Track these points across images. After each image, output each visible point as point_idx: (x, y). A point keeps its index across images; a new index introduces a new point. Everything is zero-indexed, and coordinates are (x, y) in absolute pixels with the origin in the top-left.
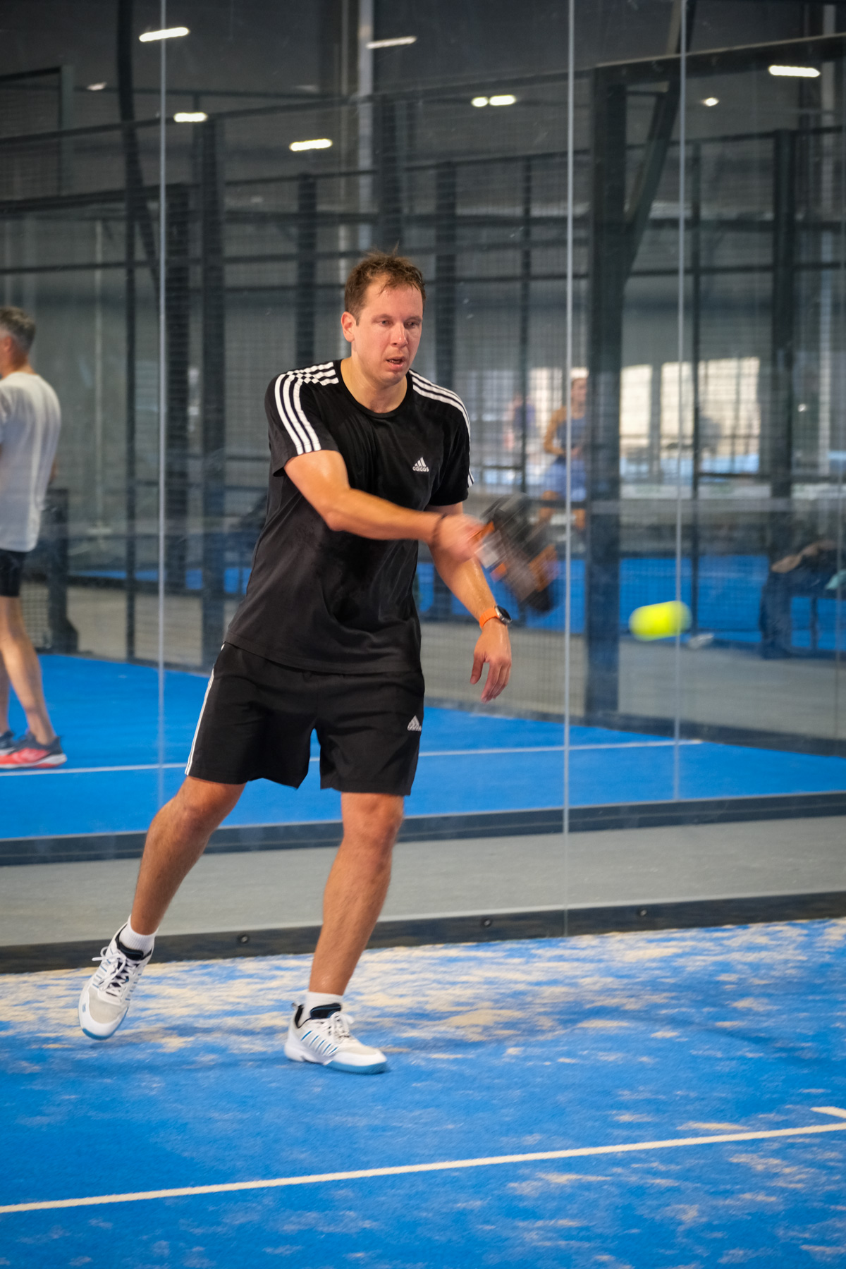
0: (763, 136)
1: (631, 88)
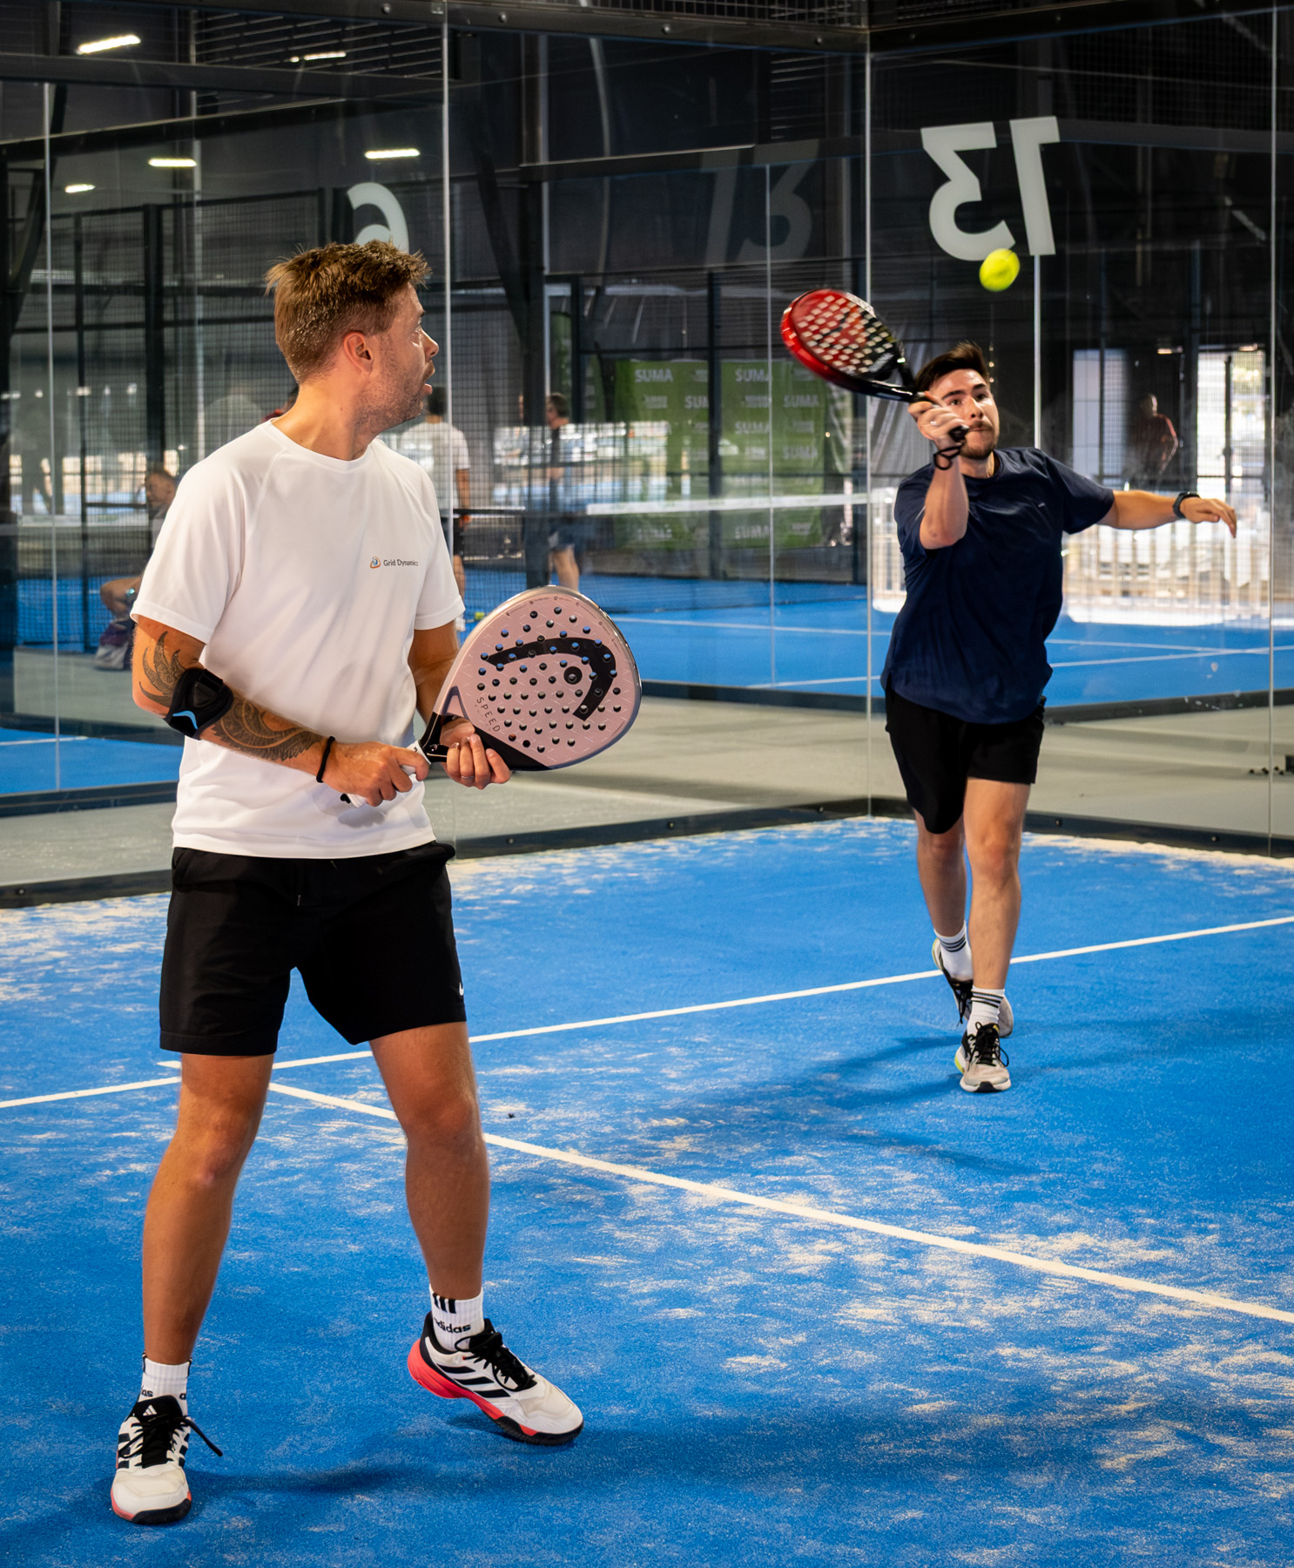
0: (132, 210)
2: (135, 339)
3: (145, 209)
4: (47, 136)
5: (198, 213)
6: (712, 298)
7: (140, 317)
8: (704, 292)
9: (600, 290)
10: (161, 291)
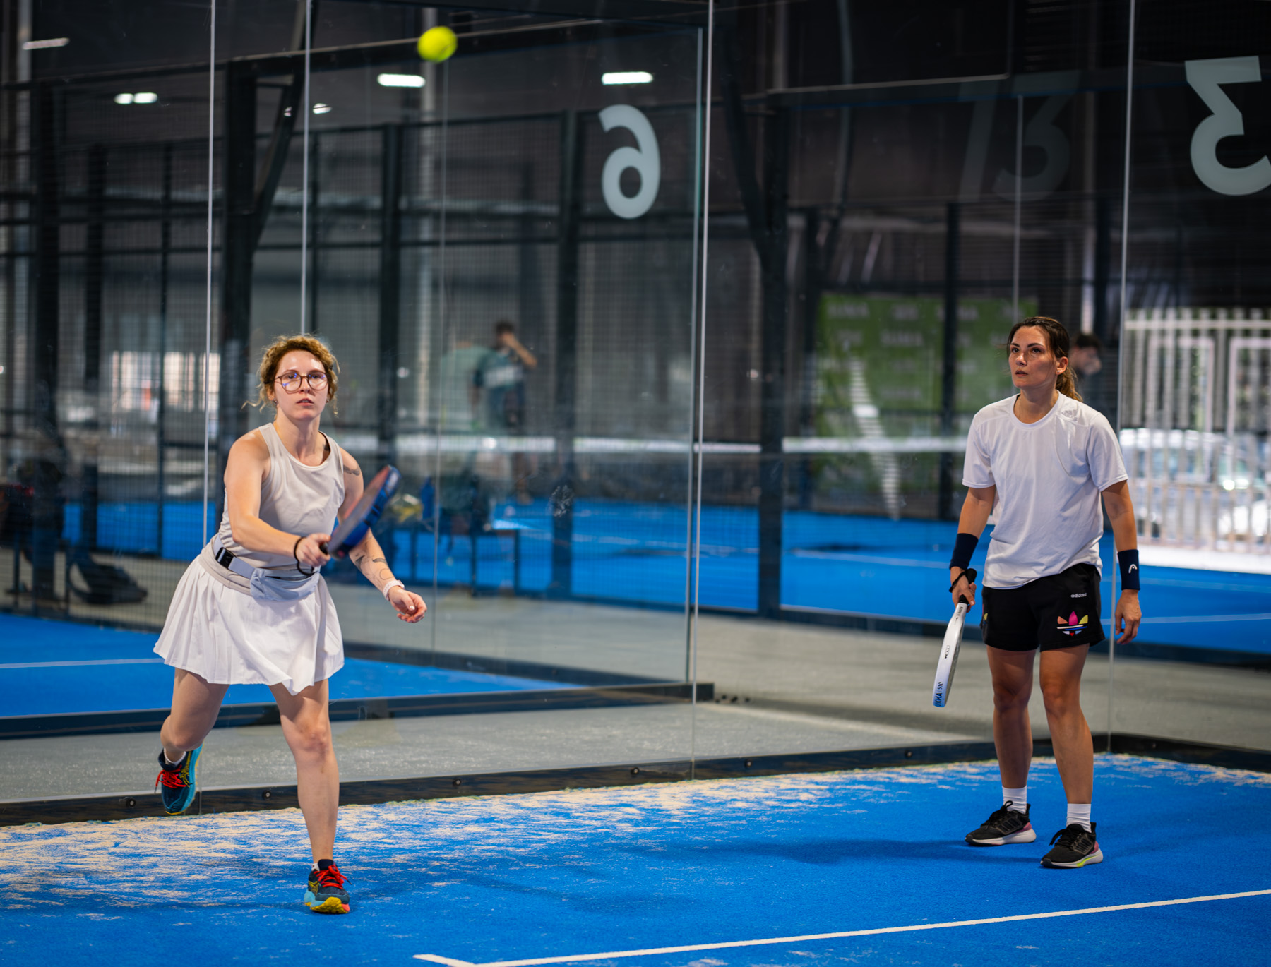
0: (375, 128)
1: (261, 80)
2: (370, 261)
3: (384, 128)
4: (308, 52)
5: (428, 136)
6: (953, 236)
7: (376, 237)
8: (941, 228)
9: (835, 223)
10: (397, 214)
